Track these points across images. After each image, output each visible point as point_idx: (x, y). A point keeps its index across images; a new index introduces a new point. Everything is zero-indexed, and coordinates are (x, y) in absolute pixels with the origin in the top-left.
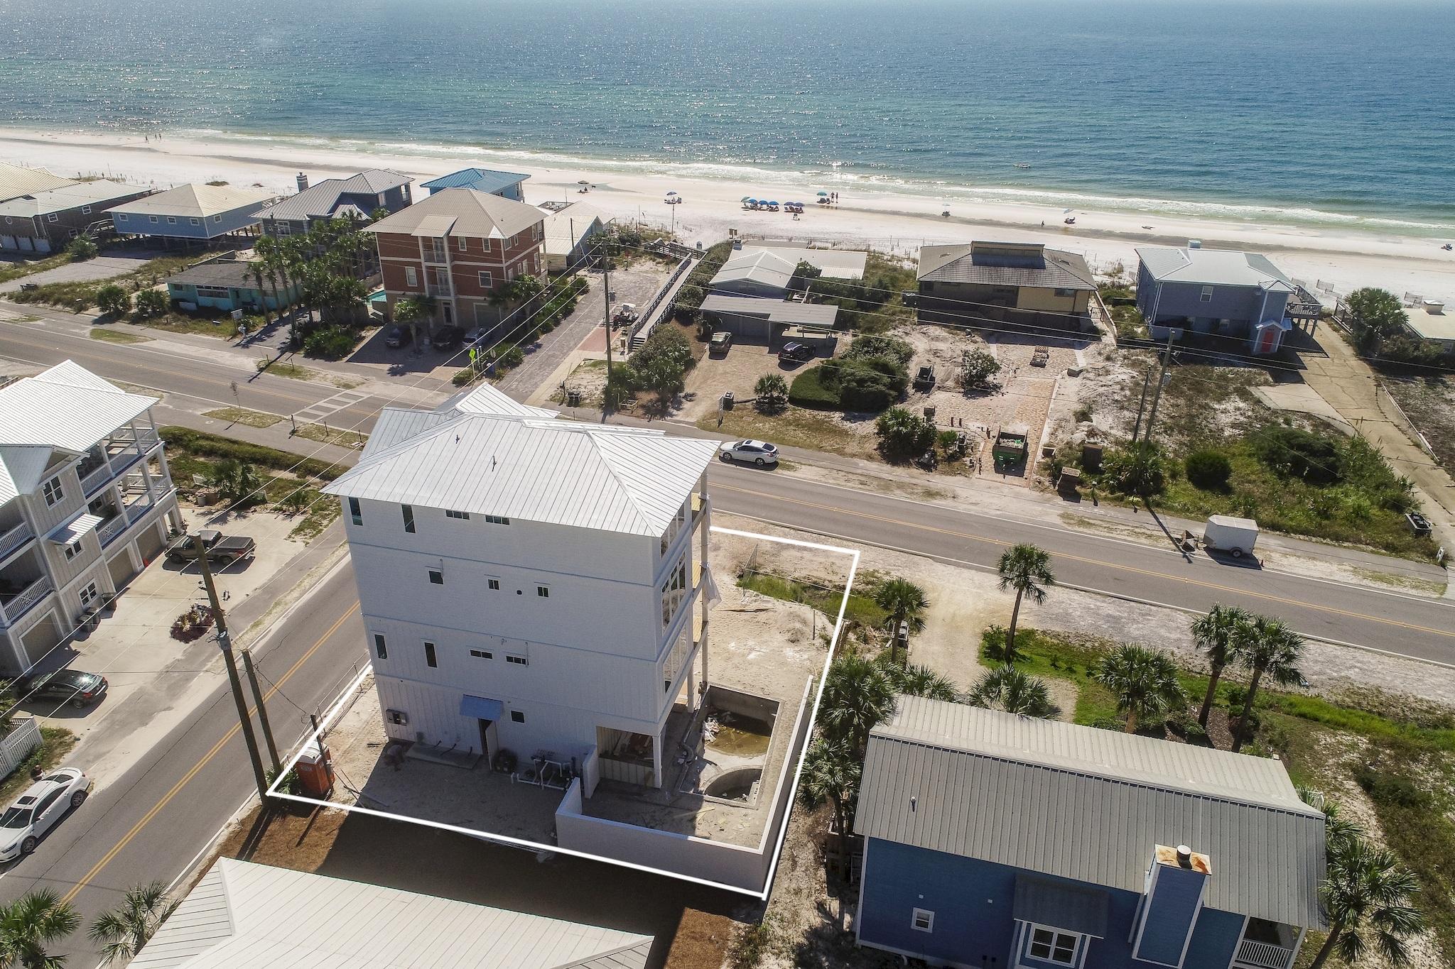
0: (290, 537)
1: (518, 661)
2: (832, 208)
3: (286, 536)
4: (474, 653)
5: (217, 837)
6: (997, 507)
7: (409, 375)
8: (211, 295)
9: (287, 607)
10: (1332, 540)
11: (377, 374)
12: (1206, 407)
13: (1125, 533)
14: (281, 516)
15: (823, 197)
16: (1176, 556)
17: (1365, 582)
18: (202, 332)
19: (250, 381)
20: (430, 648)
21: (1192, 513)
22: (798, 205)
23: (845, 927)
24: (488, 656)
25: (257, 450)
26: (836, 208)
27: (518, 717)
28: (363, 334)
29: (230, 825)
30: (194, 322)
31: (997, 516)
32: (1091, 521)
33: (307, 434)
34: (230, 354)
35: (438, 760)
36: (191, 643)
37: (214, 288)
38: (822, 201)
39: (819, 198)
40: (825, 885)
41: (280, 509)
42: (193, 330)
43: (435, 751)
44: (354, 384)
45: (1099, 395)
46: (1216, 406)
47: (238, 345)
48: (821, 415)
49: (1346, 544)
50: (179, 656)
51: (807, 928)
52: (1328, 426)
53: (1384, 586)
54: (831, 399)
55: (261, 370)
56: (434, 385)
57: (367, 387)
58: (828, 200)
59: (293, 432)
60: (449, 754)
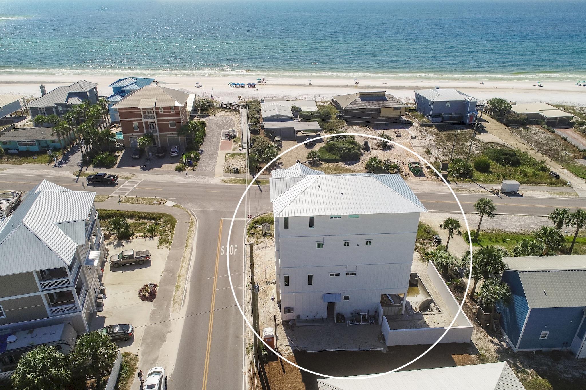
0: (159, 247)
1: (351, 274)
2: (264, 84)
3: (157, 247)
4: (331, 275)
5: (245, 380)
6: (426, 189)
7: (152, 170)
8: (26, 145)
9: (185, 277)
10: (534, 184)
11: (136, 171)
12: (463, 144)
13: (473, 191)
14: (147, 239)
15: (260, 81)
16: (495, 197)
17: (555, 196)
18: (29, 163)
19: (76, 182)
20: (311, 277)
21: (487, 181)
22: (253, 84)
23: (505, 347)
24: (338, 275)
25: (109, 212)
26: (265, 85)
27: (346, 298)
28: (117, 155)
29: (245, 373)
30: (22, 158)
31: (428, 192)
32: (459, 189)
33: (127, 202)
34: (55, 171)
35: (311, 324)
36: (153, 301)
37: (28, 141)
38: (260, 82)
39: (258, 81)
40: (487, 334)
41: (145, 236)
42: (25, 162)
43: (307, 321)
44: (130, 177)
45: (428, 144)
46: (467, 144)
47: (55, 166)
48: (336, 164)
49: (539, 185)
50: (153, 308)
51: (494, 350)
52: (504, 146)
53: (561, 196)
54: (337, 158)
55: (78, 176)
56: (168, 173)
57: (136, 177)
58: (262, 81)
59: (120, 201)
60: (314, 321)
